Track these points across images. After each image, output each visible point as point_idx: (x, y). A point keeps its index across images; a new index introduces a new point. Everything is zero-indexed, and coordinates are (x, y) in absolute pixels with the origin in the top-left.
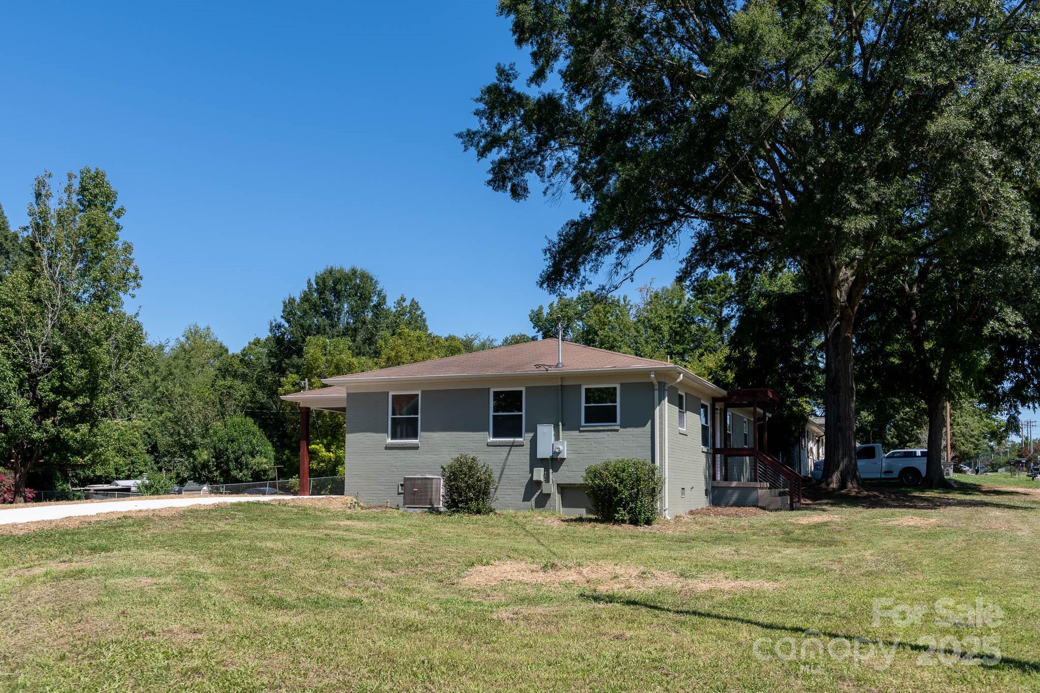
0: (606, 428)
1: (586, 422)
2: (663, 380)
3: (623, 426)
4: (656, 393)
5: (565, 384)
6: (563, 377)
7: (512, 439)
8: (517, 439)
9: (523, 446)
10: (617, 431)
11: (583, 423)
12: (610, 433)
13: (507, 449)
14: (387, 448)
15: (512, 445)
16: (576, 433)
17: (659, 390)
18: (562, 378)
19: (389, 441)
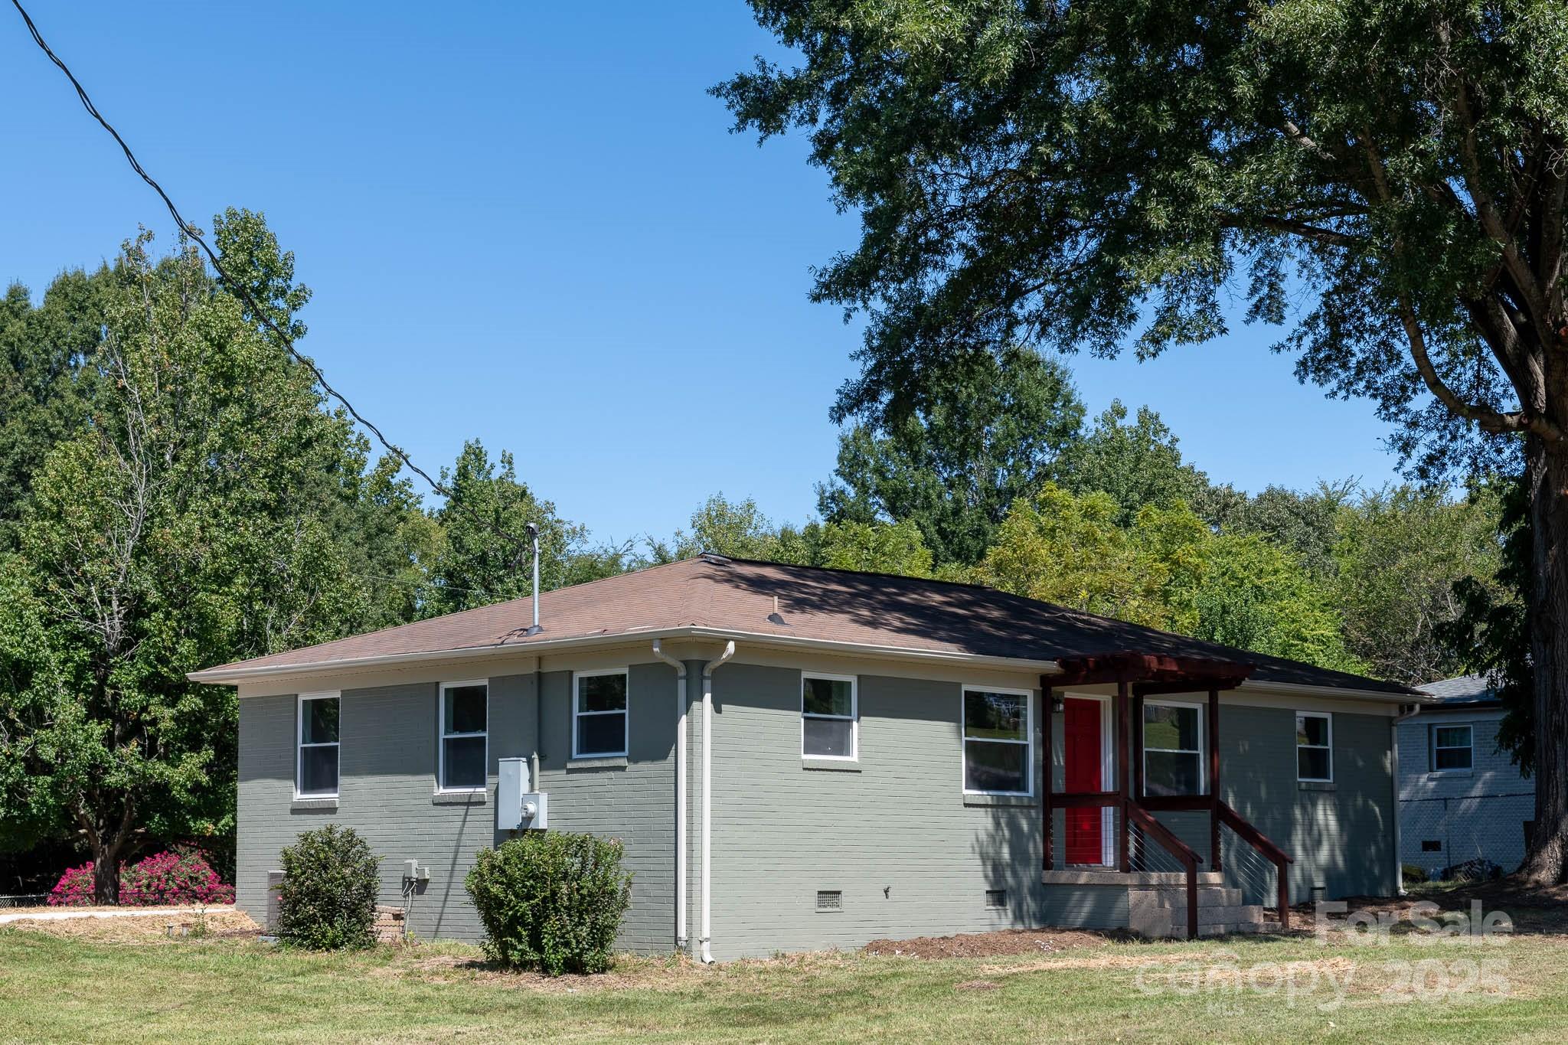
0: (605, 764)
1: (581, 751)
2: (695, 656)
3: (633, 759)
4: (682, 685)
5: (547, 669)
6: (541, 656)
7: (472, 790)
8: (478, 790)
9: (483, 803)
10: (623, 769)
11: (575, 755)
12: (612, 774)
13: (461, 810)
14: (296, 811)
15: (469, 803)
16: (561, 774)
17: (688, 678)
18: (540, 659)
19: (298, 796)
